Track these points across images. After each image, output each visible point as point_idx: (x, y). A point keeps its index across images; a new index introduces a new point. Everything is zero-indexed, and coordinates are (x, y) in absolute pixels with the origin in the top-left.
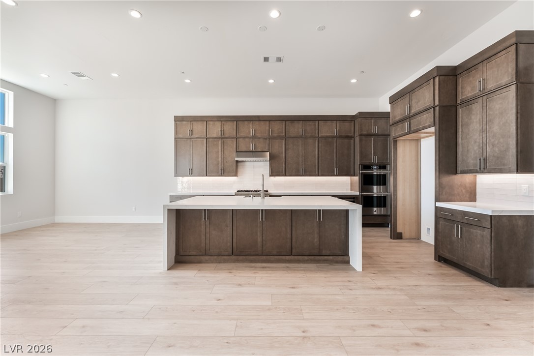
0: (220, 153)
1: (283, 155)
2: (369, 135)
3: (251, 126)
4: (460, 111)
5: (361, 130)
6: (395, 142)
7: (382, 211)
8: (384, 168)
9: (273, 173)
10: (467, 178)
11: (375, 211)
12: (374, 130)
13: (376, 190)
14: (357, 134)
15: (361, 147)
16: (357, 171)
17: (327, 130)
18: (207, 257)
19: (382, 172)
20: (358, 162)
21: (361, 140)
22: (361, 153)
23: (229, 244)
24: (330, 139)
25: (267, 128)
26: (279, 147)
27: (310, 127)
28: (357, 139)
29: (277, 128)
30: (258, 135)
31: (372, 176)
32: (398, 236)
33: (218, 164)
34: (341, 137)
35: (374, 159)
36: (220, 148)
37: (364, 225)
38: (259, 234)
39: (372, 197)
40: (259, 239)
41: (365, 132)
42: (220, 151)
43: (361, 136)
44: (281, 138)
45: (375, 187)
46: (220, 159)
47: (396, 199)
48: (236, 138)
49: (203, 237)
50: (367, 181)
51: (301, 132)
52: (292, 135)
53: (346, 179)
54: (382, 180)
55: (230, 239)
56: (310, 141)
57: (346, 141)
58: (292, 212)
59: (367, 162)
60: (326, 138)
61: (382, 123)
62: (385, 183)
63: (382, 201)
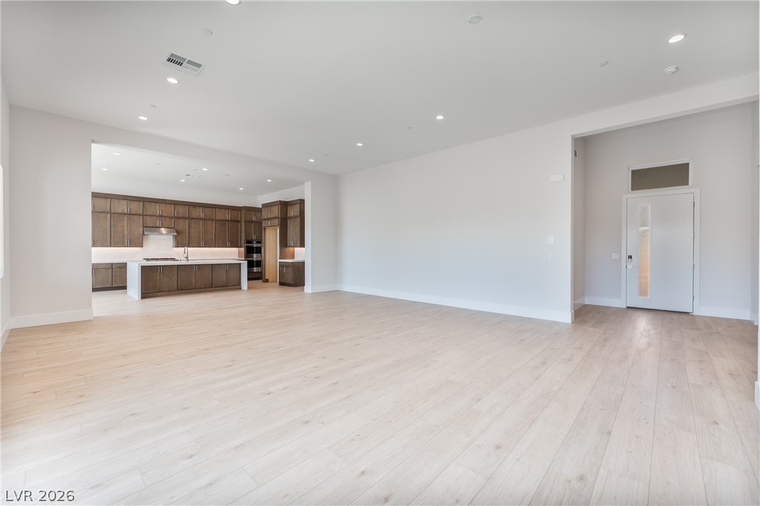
0: (126, 227)
1: (187, 231)
2: (251, 222)
3: (158, 206)
4: (288, 221)
5: (246, 218)
6: (265, 229)
7: (259, 269)
8: (260, 242)
9: (178, 245)
10: (291, 249)
11: (255, 269)
12: (254, 219)
13: (255, 257)
14: (243, 220)
15: (245, 229)
16: (243, 244)
17: (220, 215)
18: (161, 293)
19: (259, 245)
20: (243, 238)
21: (245, 225)
22: (246, 233)
23: (176, 285)
24: (224, 222)
25: (173, 210)
26: (183, 225)
27: (209, 211)
28: (243, 223)
29: (182, 211)
30: (164, 214)
31: (253, 247)
32: (267, 281)
33: (124, 237)
34: (231, 221)
35: (254, 237)
36: (125, 223)
37: (249, 279)
38: (194, 278)
39: (253, 261)
40: (194, 281)
41: (248, 220)
42: (126, 225)
43: (245, 221)
44: (185, 218)
45: (255, 255)
46: (126, 232)
47: (265, 261)
48: (143, 215)
49: (158, 282)
50: (250, 251)
51: (202, 215)
52: (194, 217)
53: (235, 250)
54: (259, 250)
55: (175, 282)
56: (209, 222)
57: (236, 223)
58: (212, 265)
59: (249, 239)
60: (221, 220)
61: (258, 214)
62: (260, 253)
63: (259, 264)
